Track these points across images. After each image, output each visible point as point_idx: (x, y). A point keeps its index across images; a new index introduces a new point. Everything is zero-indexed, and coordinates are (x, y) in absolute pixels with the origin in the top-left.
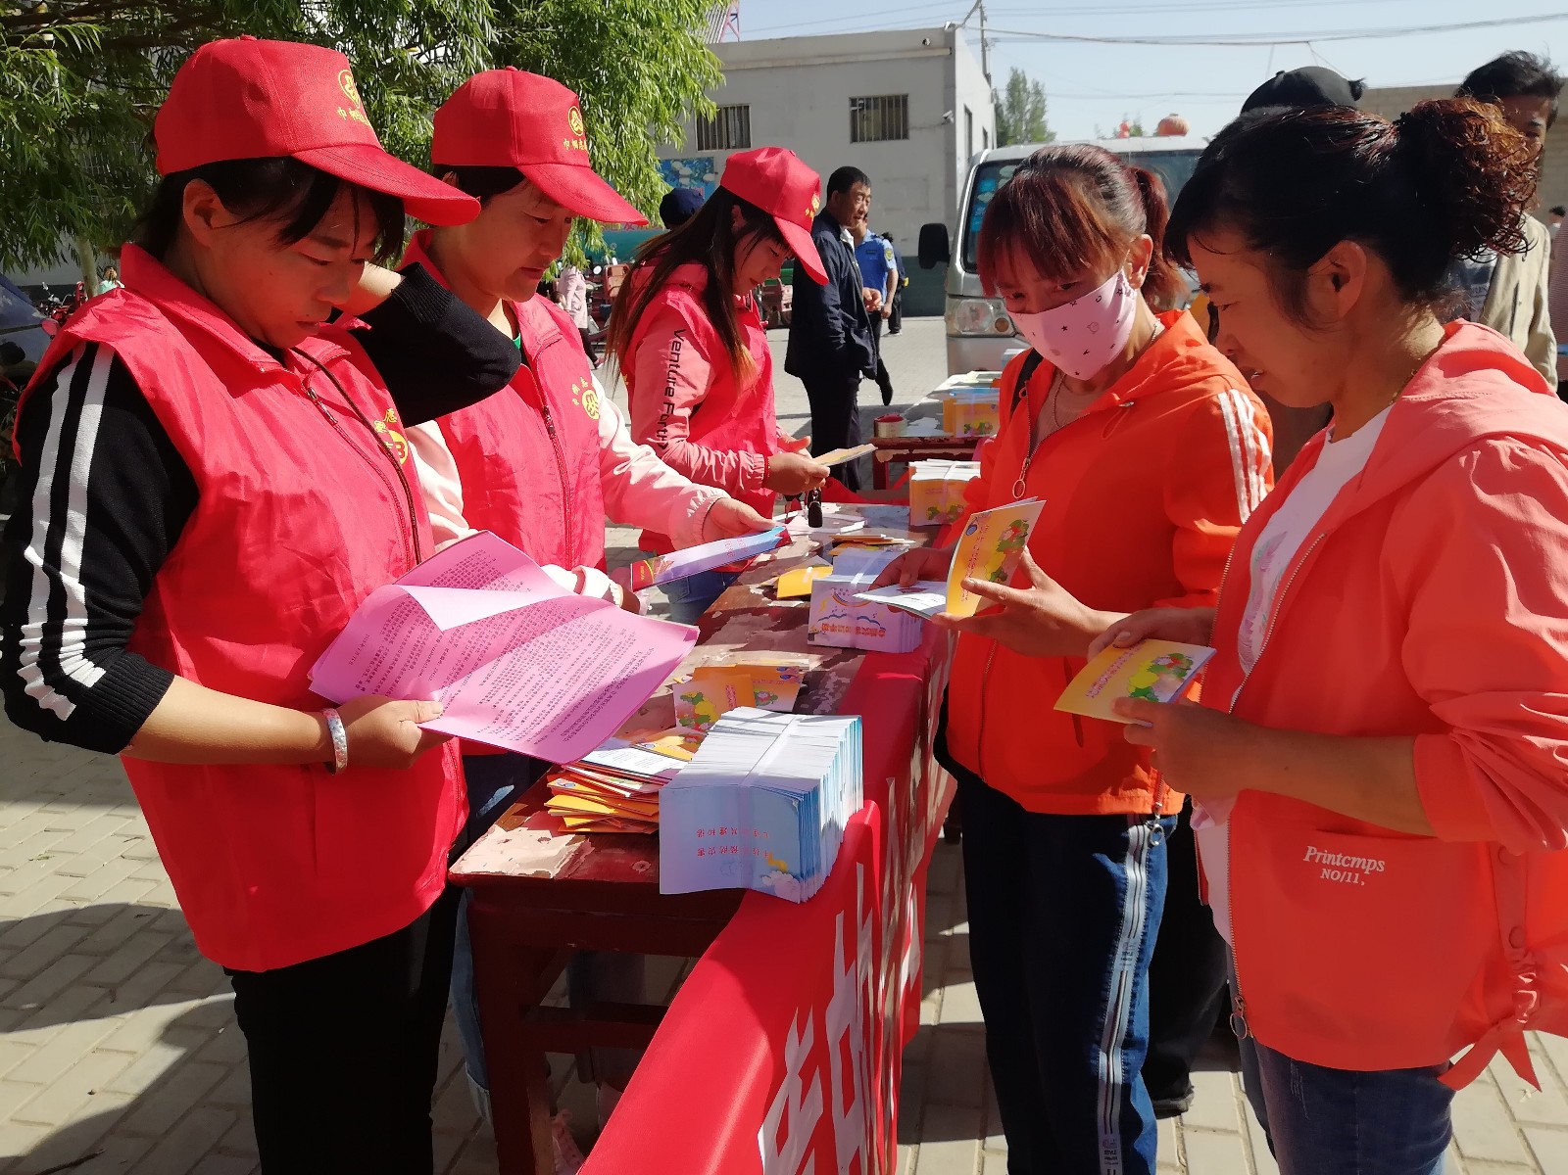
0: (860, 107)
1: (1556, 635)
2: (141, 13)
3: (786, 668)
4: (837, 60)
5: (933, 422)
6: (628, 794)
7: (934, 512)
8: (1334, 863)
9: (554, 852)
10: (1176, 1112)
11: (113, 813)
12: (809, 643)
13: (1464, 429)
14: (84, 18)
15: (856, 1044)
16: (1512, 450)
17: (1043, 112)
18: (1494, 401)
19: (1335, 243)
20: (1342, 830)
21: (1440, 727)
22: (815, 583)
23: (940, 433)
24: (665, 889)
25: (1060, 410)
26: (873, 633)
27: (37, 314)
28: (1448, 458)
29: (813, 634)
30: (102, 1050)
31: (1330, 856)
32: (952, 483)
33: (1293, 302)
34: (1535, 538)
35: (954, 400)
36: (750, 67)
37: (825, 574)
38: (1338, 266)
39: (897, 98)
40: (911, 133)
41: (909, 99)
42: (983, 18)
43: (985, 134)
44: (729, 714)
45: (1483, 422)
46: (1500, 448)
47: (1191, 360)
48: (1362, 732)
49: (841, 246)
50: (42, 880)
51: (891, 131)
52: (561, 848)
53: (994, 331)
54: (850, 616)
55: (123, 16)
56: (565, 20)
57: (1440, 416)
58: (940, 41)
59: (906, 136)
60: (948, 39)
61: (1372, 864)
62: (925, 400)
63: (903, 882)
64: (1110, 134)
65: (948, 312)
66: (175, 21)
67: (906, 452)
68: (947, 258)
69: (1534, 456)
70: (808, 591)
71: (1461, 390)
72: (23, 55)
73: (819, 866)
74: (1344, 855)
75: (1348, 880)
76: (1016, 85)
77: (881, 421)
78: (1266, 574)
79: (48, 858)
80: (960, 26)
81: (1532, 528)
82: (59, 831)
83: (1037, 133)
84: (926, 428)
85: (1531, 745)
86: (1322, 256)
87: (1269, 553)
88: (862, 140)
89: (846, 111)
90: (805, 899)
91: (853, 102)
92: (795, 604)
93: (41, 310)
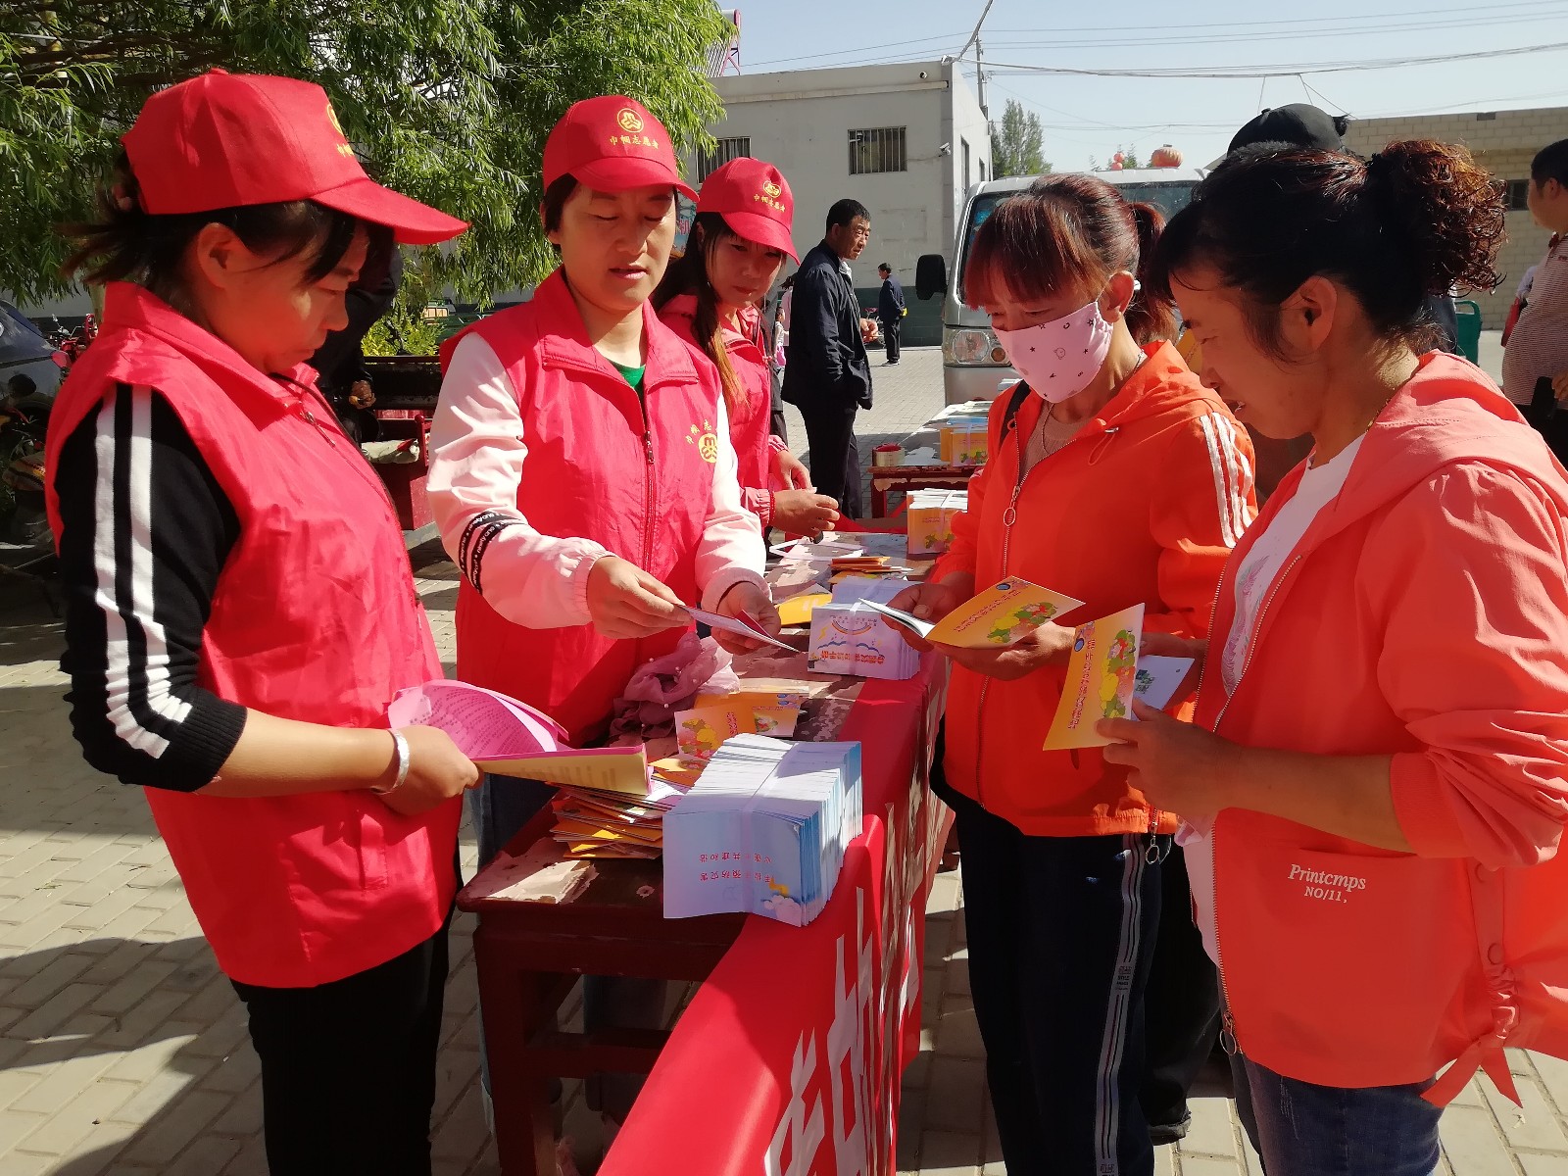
0: (859, 139)
1: (1524, 654)
2: (154, 50)
3: (786, 695)
4: (836, 93)
5: (931, 452)
6: (632, 820)
7: (931, 541)
8: (1317, 881)
9: (560, 878)
10: (1174, 1138)
11: (120, 841)
12: (809, 670)
13: (1434, 454)
14: (98, 56)
15: (857, 1068)
16: (1480, 474)
17: (1039, 143)
18: (1464, 428)
19: (1306, 279)
20: (1325, 847)
21: (1416, 746)
22: (815, 612)
23: (937, 462)
24: (669, 913)
25: (1047, 438)
26: (872, 660)
27: (47, 346)
28: (1420, 482)
29: (813, 661)
30: (107, 1079)
31: (1313, 874)
32: (948, 511)
33: (1267, 335)
34: (1503, 560)
35: (951, 430)
36: (751, 100)
37: (823, 601)
38: (1310, 301)
39: (895, 130)
40: (909, 165)
41: (907, 132)
42: (979, 52)
43: (982, 165)
44: (731, 740)
45: (1452, 447)
46: (1468, 472)
47: (1173, 386)
48: (1340, 753)
49: (838, 276)
50: (49, 909)
51: (889, 163)
52: (565, 874)
53: (991, 361)
54: (849, 643)
55: (135, 53)
56: (569, 56)
57: (1411, 442)
58: (936, 74)
59: (904, 169)
60: (945, 72)
61: (1354, 882)
62: (922, 430)
63: (902, 907)
64: (1104, 166)
65: (945, 342)
66: (186, 58)
67: (904, 481)
68: (944, 288)
69: (1502, 480)
70: (808, 619)
71: (1433, 418)
72: (37, 94)
73: (819, 890)
74: (1326, 874)
75: (1331, 898)
76: (1012, 118)
77: (880, 451)
78: (1247, 598)
79: (54, 887)
80: (957, 59)
81: (1501, 549)
82: (65, 860)
83: (1033, 164)
84: (923, 457)
85: (1502, 762)
86: (1294, 290)
87: (1251, 578)
88: (861, 172)
89: (844, 144)
90: (806, 924)
91: (852, 134)
92: (795, 631)
93: (51, 342)
